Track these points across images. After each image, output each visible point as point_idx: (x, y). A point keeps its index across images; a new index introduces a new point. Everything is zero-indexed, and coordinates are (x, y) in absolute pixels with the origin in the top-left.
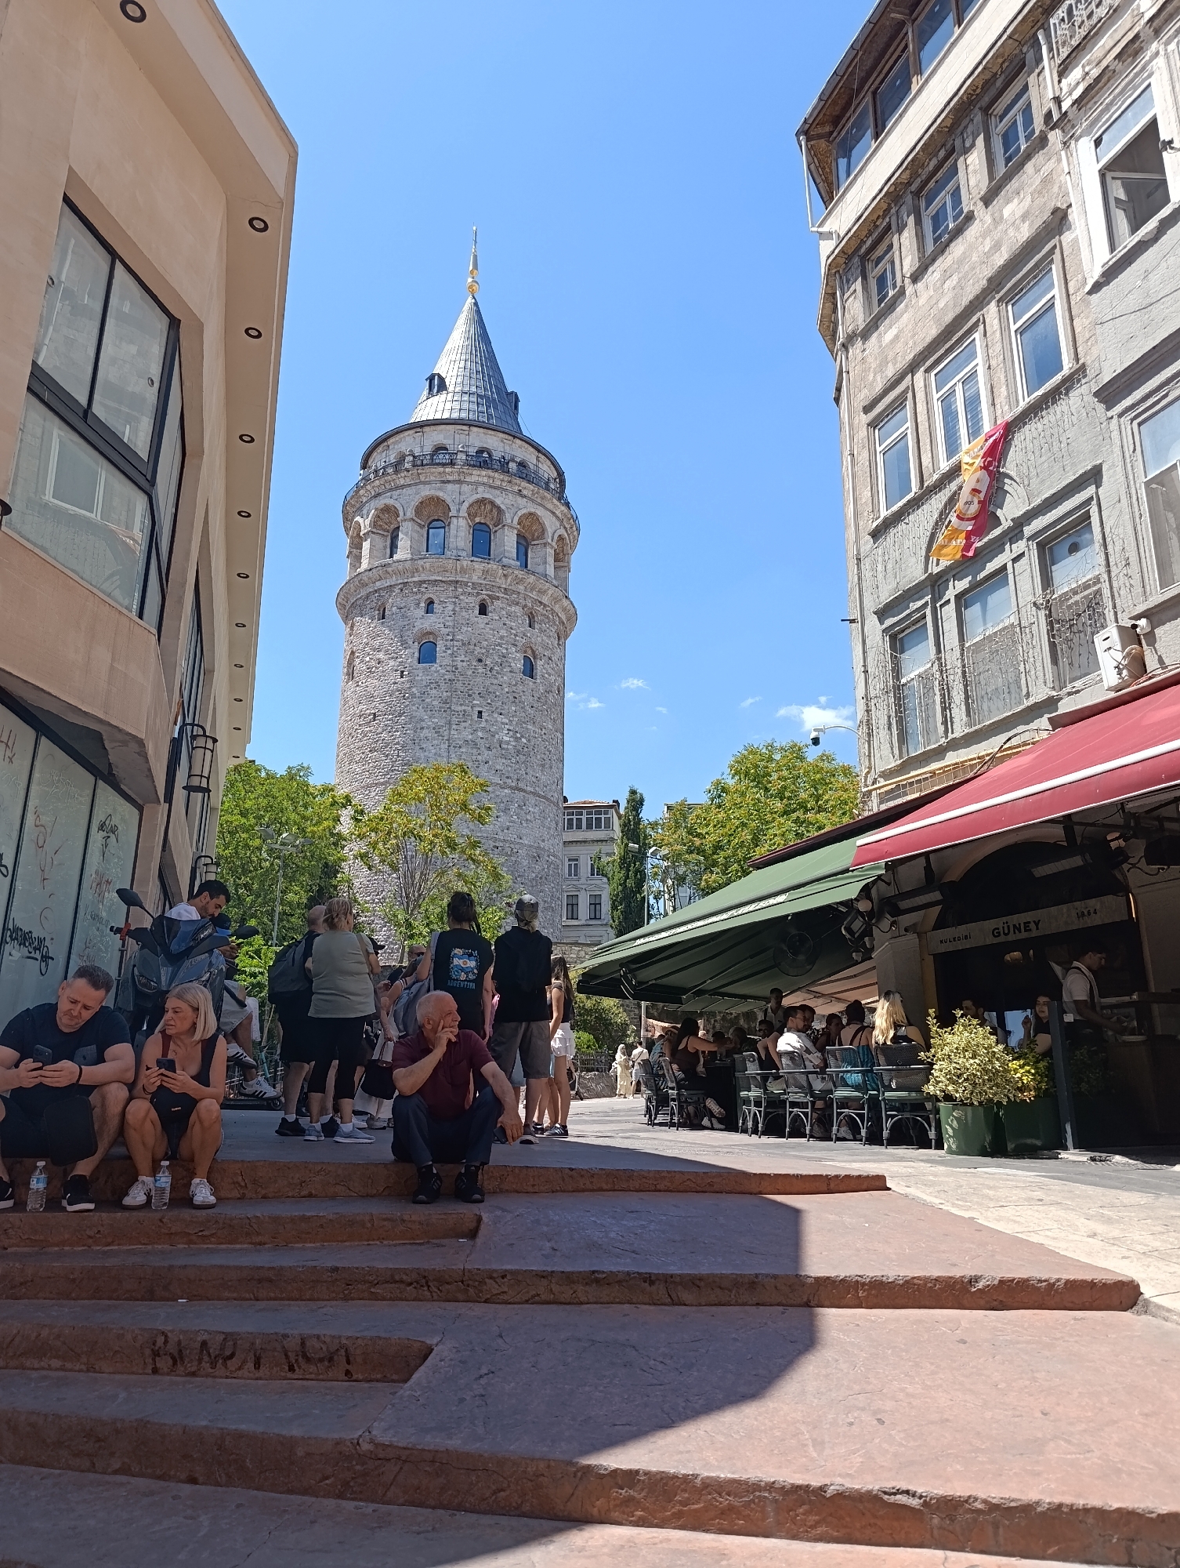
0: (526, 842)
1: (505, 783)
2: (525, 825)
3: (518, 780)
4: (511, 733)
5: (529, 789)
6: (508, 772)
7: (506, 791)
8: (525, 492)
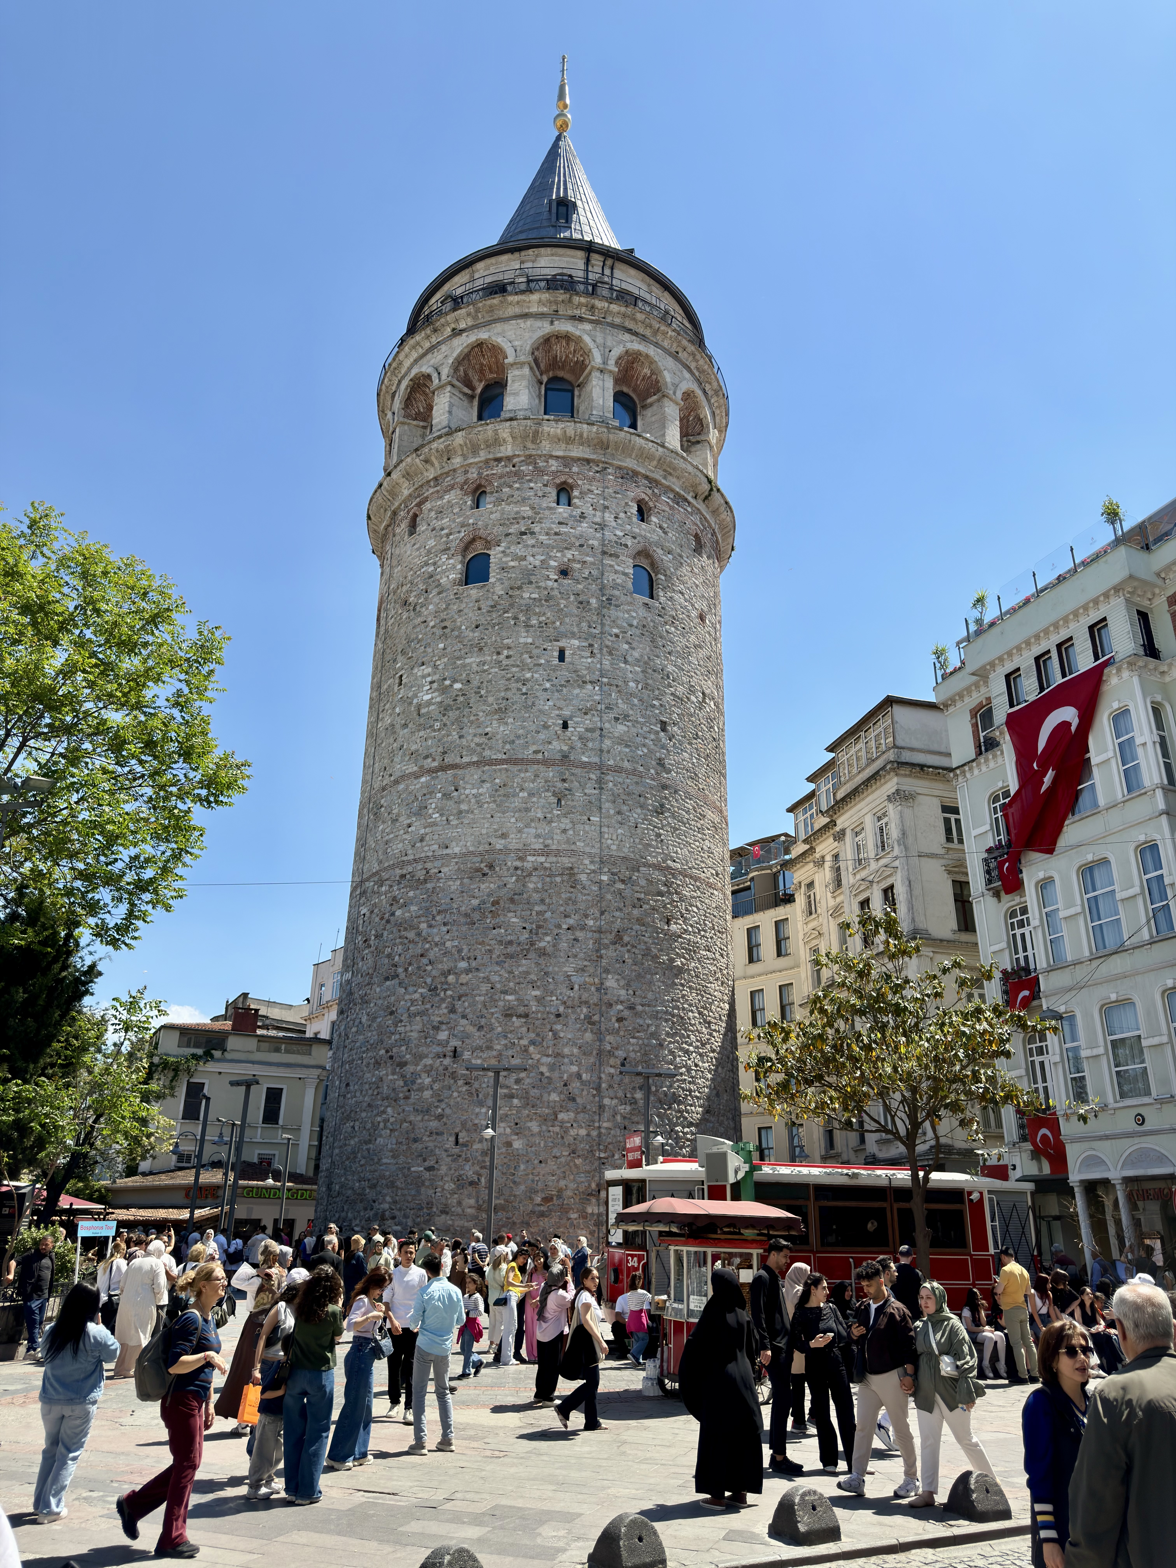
0: (457, 850)
1: (422, 767)
2: (454, 822)
3: (445, 753)
4: (435, 685)
5: (466, 759)
6: (428, 748)
7: (423, 779)
8: (462, 325)
